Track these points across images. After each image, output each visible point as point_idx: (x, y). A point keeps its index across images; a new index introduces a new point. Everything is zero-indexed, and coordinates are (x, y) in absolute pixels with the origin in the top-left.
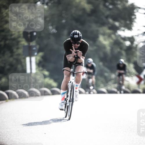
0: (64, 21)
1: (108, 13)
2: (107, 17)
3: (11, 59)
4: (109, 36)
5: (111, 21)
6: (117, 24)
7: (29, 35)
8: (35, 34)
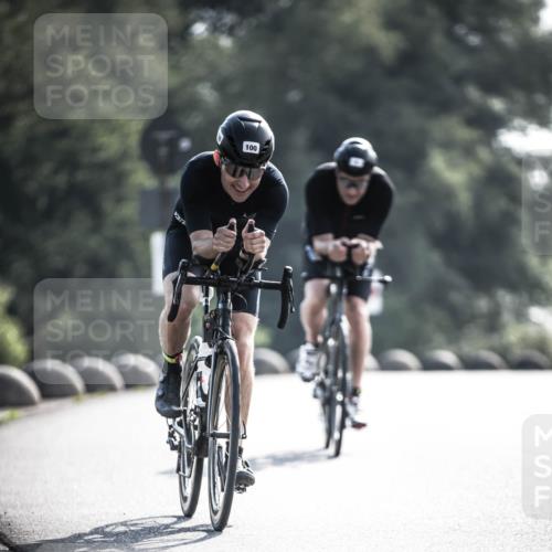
0: (294, 96)
1: (461, 63)
2: (460, 79)
3: (94, 243)
4: (468, 151)
5: (473, 93)
6: (497, 105)
7: (163, 151)
8: (185, 144)
